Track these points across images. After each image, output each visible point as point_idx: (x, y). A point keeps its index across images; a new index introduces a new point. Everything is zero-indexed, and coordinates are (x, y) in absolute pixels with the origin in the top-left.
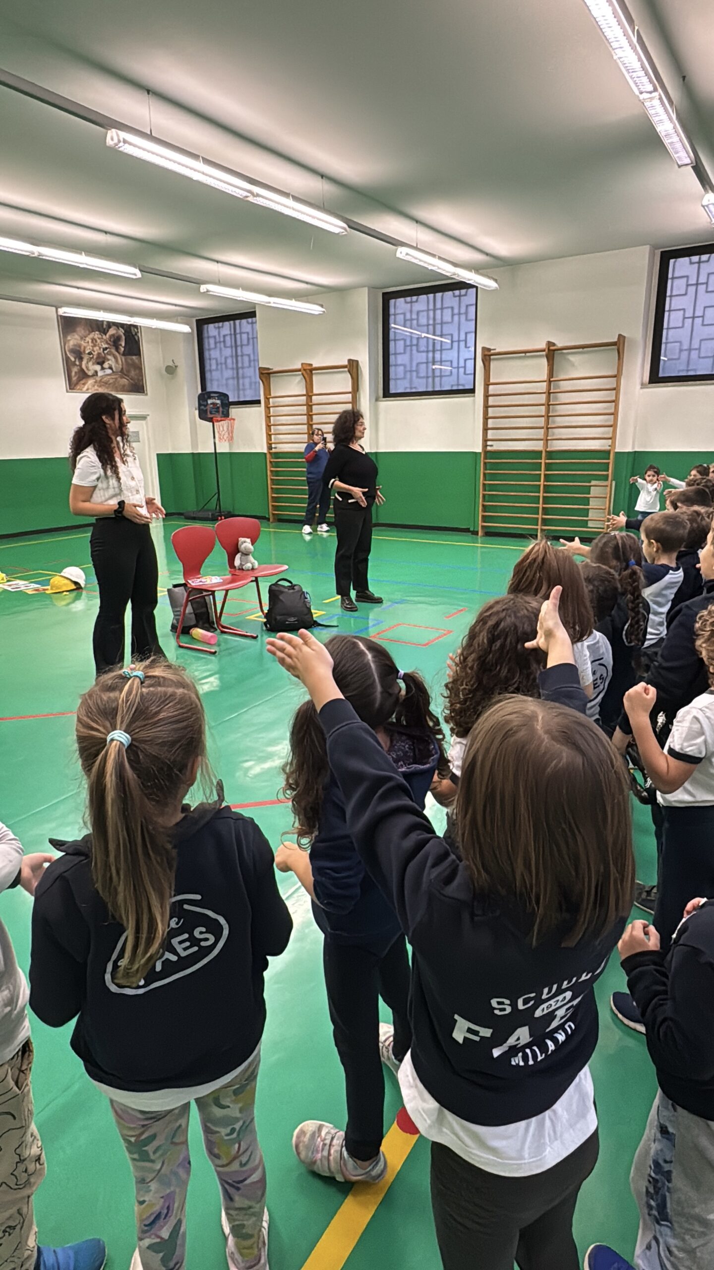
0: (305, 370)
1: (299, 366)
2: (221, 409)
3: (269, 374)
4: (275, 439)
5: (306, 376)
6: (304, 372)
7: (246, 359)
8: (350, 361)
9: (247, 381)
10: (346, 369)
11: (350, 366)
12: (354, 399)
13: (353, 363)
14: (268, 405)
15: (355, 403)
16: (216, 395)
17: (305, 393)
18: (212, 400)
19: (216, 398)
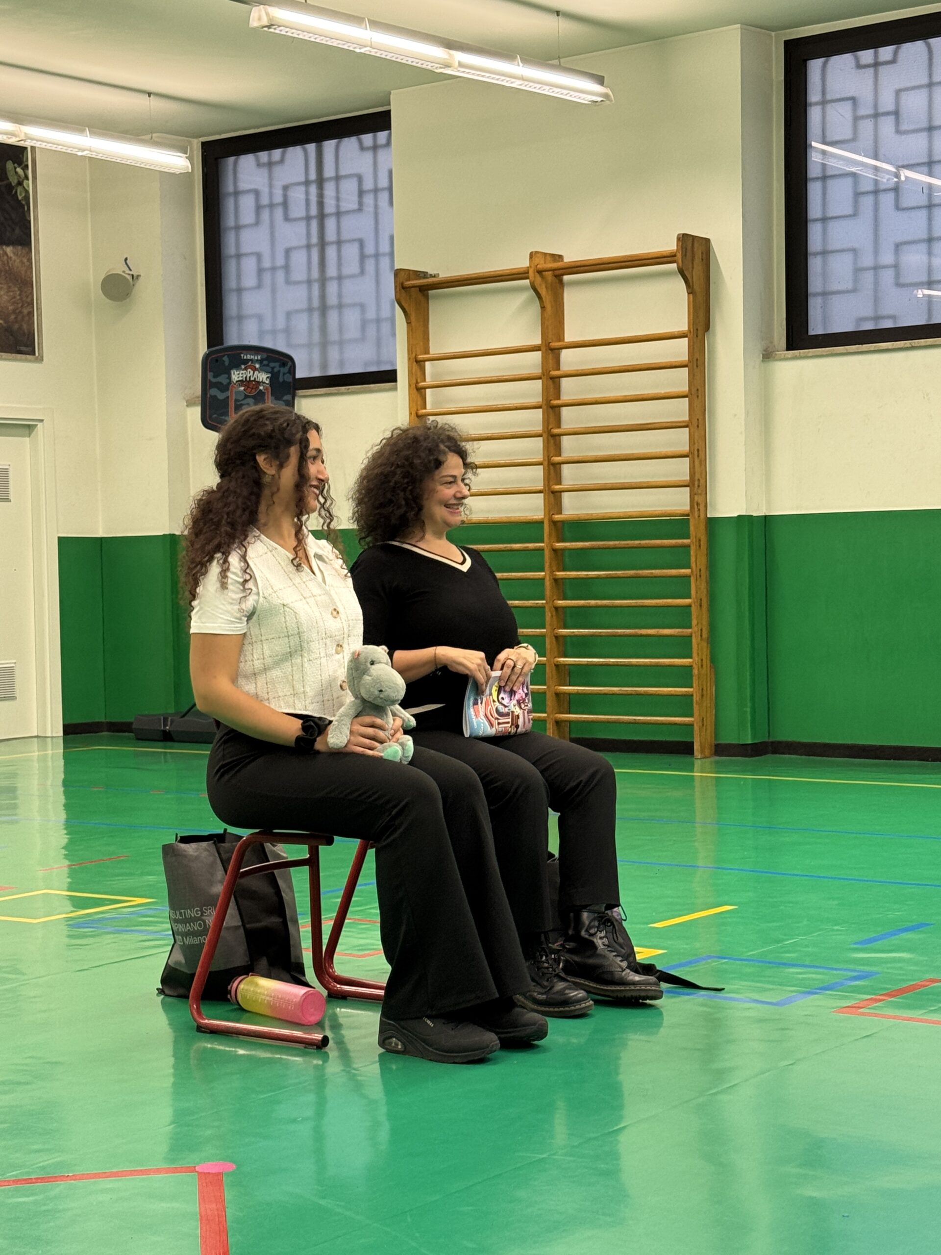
0: (540, 272)
1: (523, 263)
3: (424, 290)
5: (543, 292)
6: (538, 279)
7: (351, 252)
8: (685, 240)
9: (352, 317)
10: (674, 266)
11: (686, 255)
12: (697, 356)
13: (696, 245)
14: (419, 381)
15: (697, 366)
16: (256, 358)
17: (540, 342)
18: (245, 371)
19: (255, 367)
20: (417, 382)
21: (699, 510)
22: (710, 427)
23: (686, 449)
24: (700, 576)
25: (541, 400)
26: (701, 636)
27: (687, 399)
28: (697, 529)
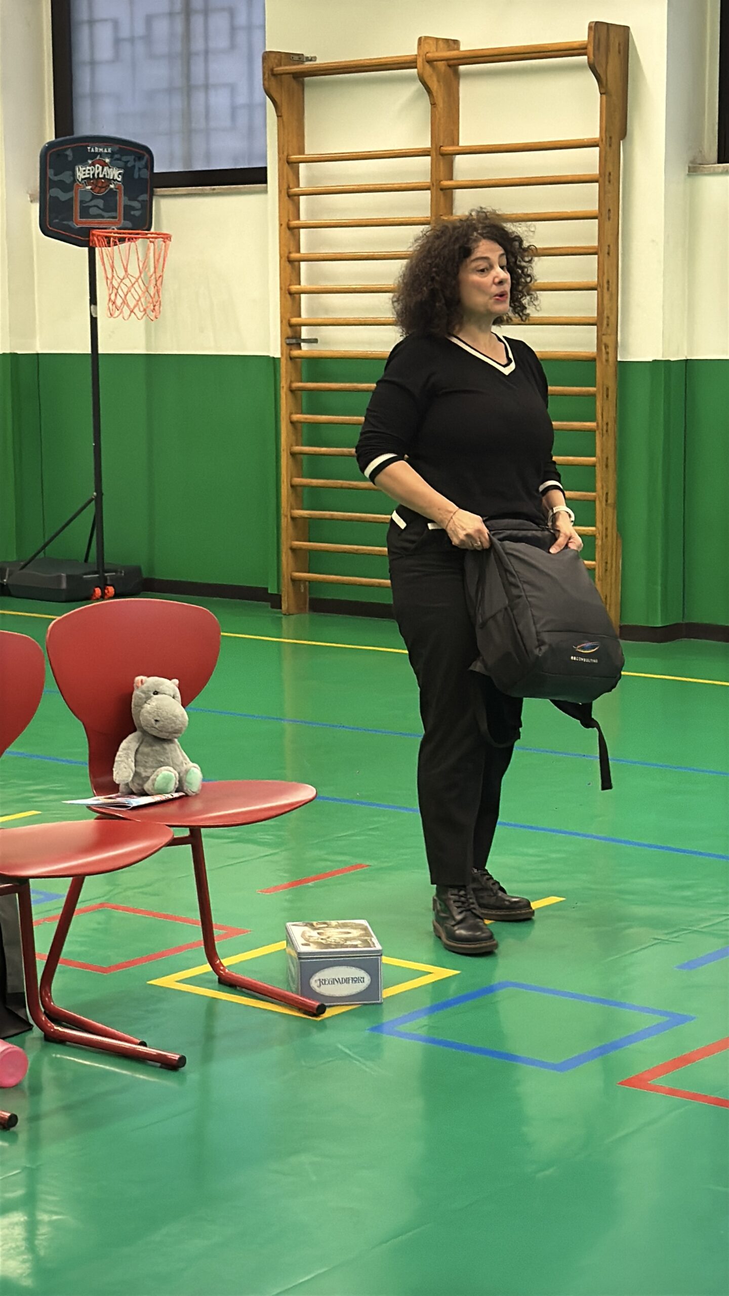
0: (430, 62)
1: (410, 50)
2: (122, 200)
3: (299, 77)
4: (311, 310)
5: (434, 85)
6: (428, 72)
8: (598, 29)
9: (220, 100)
10: (585, 60)
11: (599, 48)
12: (610, 168)
13: (612, 35)
14: (291, 186)
15: (609, 182)
16: (106, 151)
17: (429, 145)
18: (92, 167)
19: (105, 161)
20: (289, 188)
21: (607, 353)
22: (623, 254)
23: (593, 279)
24: (607, 431)
25: (429, 215)
26: (607, 501)
27: (597, 221)
28: (604, 374)
